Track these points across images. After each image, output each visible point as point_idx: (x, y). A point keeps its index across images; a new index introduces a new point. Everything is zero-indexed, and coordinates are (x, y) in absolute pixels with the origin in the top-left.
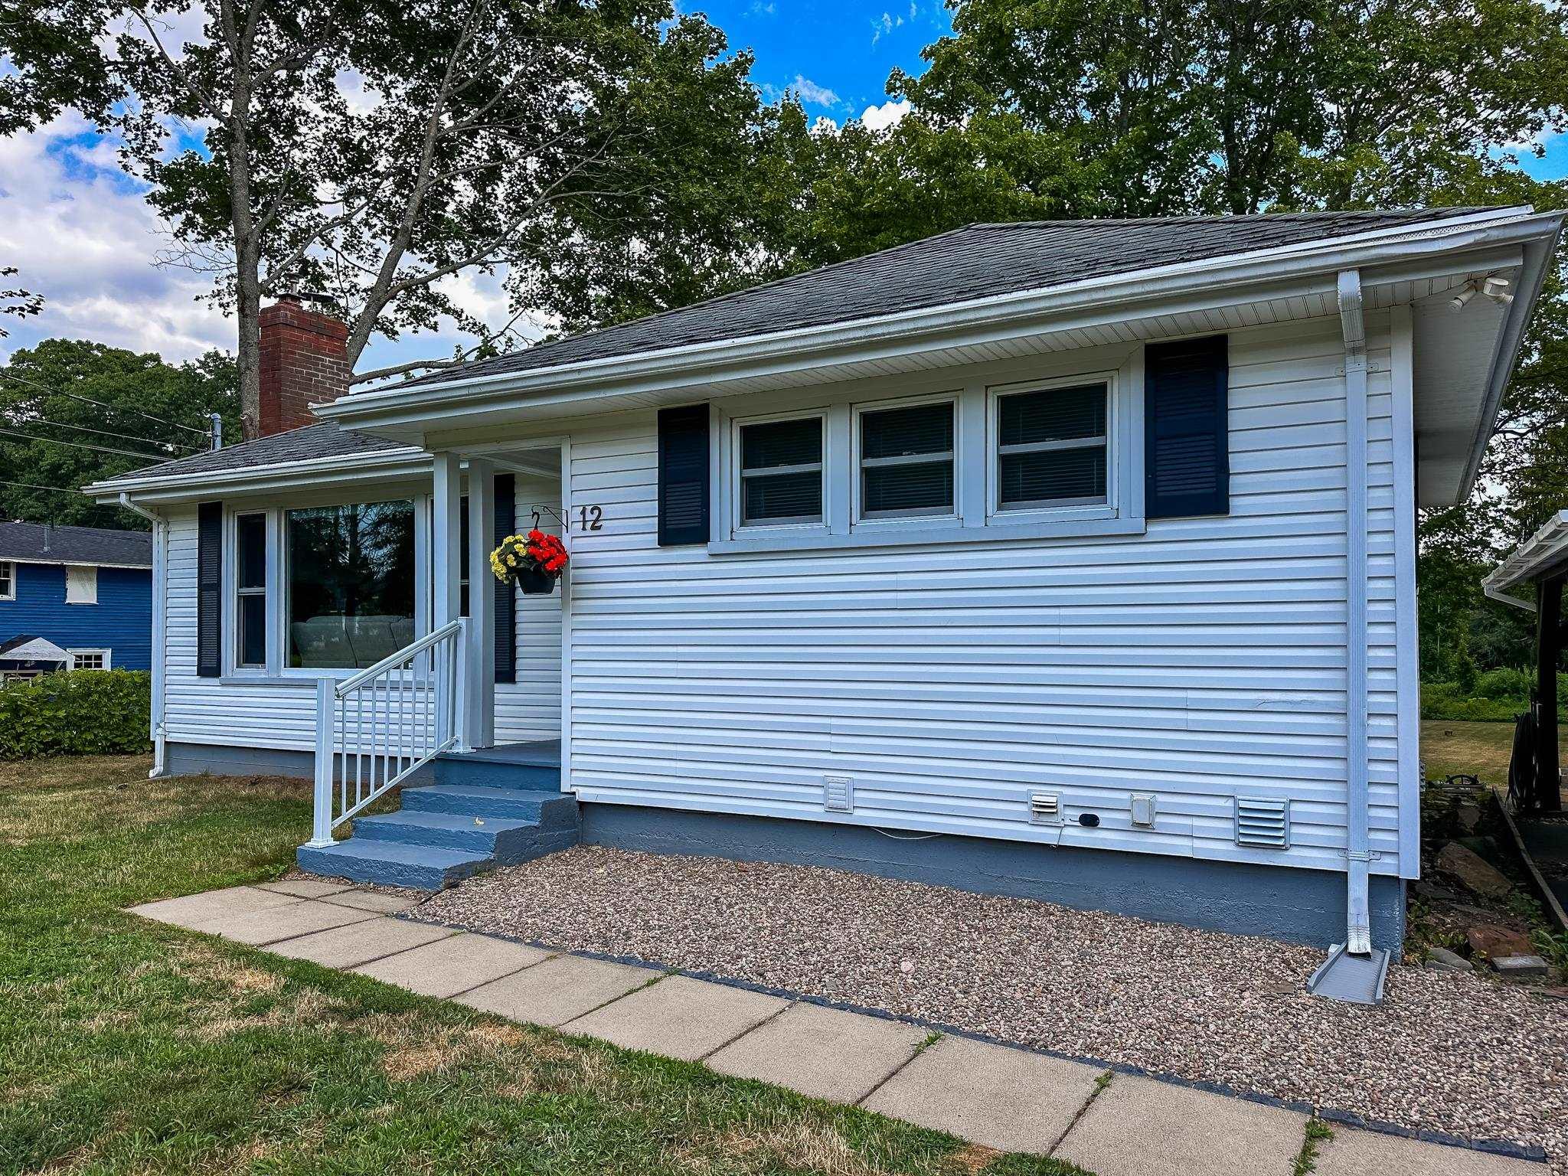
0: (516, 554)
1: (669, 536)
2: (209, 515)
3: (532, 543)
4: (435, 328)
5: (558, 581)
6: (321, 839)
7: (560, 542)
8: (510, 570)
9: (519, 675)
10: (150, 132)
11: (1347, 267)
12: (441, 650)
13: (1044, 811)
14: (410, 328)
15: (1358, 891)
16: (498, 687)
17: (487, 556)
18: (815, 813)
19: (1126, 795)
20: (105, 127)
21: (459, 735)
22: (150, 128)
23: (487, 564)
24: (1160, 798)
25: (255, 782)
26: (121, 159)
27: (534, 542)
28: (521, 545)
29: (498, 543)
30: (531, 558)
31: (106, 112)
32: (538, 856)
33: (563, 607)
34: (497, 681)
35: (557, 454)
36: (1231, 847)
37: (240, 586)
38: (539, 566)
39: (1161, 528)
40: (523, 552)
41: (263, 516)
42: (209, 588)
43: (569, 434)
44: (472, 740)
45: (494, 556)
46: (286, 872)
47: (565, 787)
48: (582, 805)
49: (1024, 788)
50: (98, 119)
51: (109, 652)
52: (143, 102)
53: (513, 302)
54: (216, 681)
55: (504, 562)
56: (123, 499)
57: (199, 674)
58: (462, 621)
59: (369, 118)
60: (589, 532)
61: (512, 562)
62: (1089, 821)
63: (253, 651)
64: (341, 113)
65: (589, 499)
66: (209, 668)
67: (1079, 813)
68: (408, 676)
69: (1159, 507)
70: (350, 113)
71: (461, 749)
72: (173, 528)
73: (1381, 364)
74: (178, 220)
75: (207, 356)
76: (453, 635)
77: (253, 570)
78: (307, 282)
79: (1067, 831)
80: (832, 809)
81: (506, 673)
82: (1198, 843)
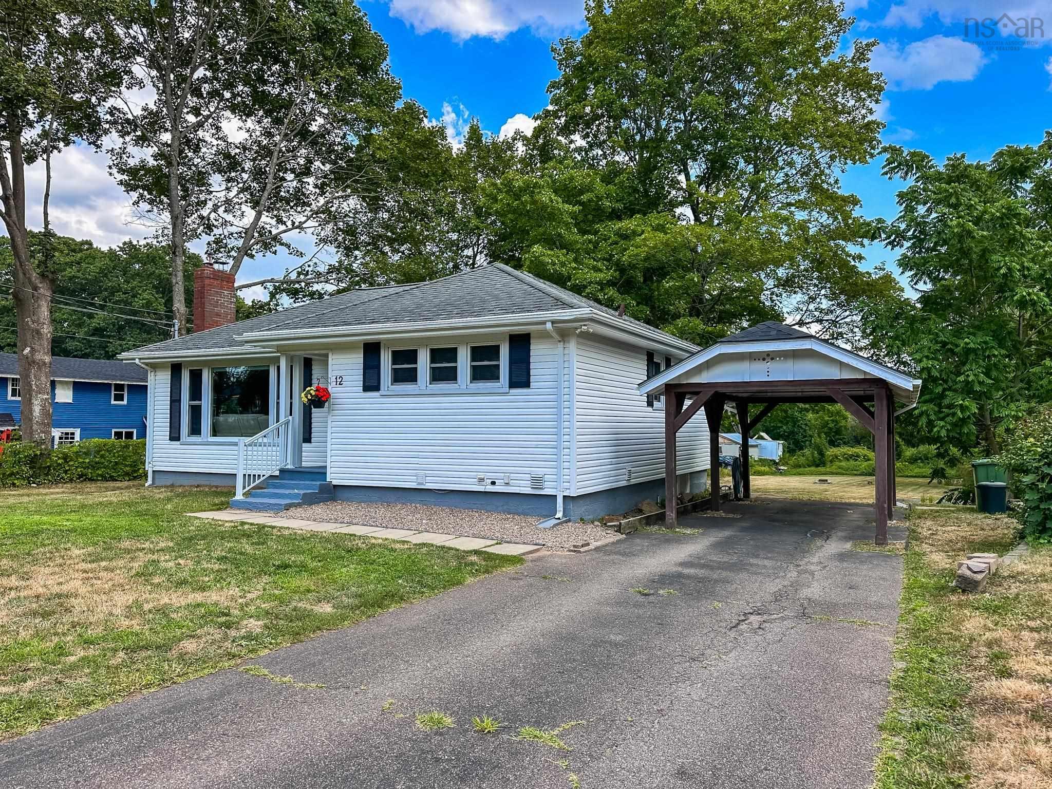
0: (311, 394)
1: (366, 388)
2: (176, 369)
3: (316, 390)
4: (275, 253)
5: (326, 404)
6: (239, 496)
7: (327, 389)
8: (309, 400)
9: (313, 440)
10: (124, 156)
11: (548, 321)
12: (282, 430)
13: (481, 480)
14: (261, 254)
15: (560, 501)
16: (304, 445)
17: (300, 395)
18: (413, 485)
19: (503, 475)
20: (98, 150)
21: (288, 461)
22: (124, 154)
23: (300, 398)
24: (512, 475)
25: (198, 486)
26: (109, 170)
27: (318, 390)
28: (312, 390)
29: (304, 390)
30: (316, 396)
31: (99, 142)
32: (318, 503)
33: (329, 412)
34: (304, 442)
35: (327, 356)
36: (530, 489)
37: (190, 400)
38: (320, 398)
39: (513, 391)
40: (314, 394)
41: (201, 370)
42: (175, 401)
43: (331, 350)
44: (294, 464)
45: (303, 395)
46: (226, 508)
47: (328, 480)
48: (334, 486)
49: (475, 473)
50: (96, 145)
51: (79, 430)
52: (121, 140)
53: (317, 241)
54: (178, 443)
55: (307, 397)
56: (137, 361)
57: (170, 440)
58: (290, 418)
59: (240, 143)
60: (338, 386)
61: (309, 397)
62: (493, 483)
63: (195, 430)
64: (225, 141)
65: (339, 374)
66: (175, 436)
67: (491, 481)
68: (265, 440)
69: (512, 385)
70: (229, 141)
71: (290, 467)
72: (157, 373)
73: (567, 345)
74: (135, 195)
75: (125, 243)
76: (287, 423)
77: (196, 394)
78: (204, 228)
79: (487, 487)
80: (419, 484)
81: (307, 439)
82: (522, 488)
